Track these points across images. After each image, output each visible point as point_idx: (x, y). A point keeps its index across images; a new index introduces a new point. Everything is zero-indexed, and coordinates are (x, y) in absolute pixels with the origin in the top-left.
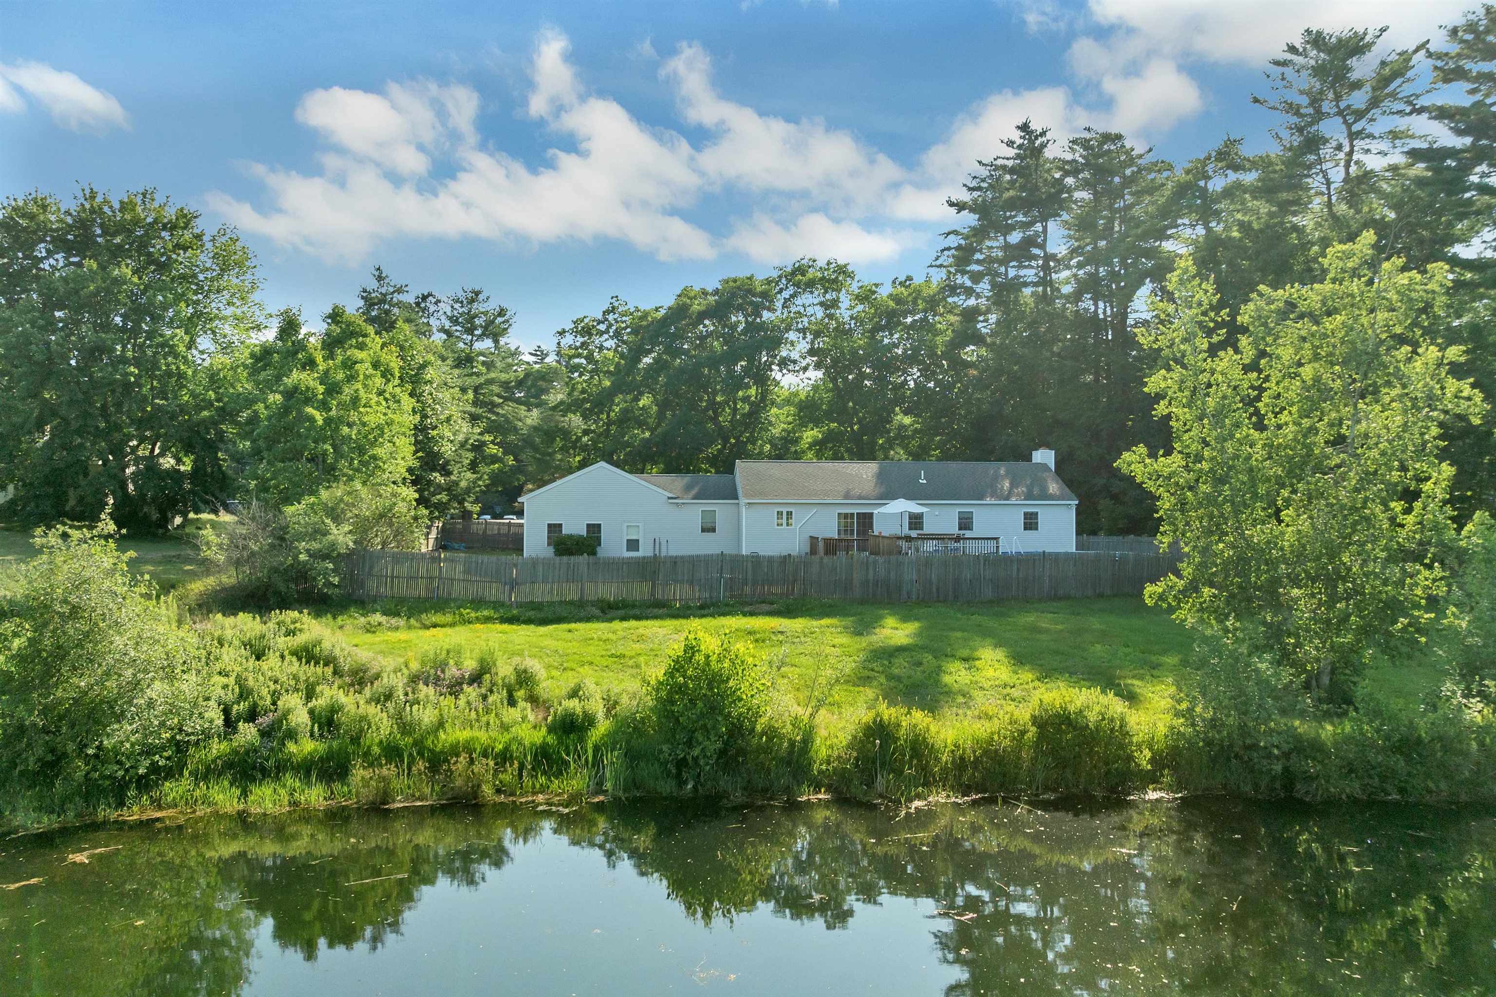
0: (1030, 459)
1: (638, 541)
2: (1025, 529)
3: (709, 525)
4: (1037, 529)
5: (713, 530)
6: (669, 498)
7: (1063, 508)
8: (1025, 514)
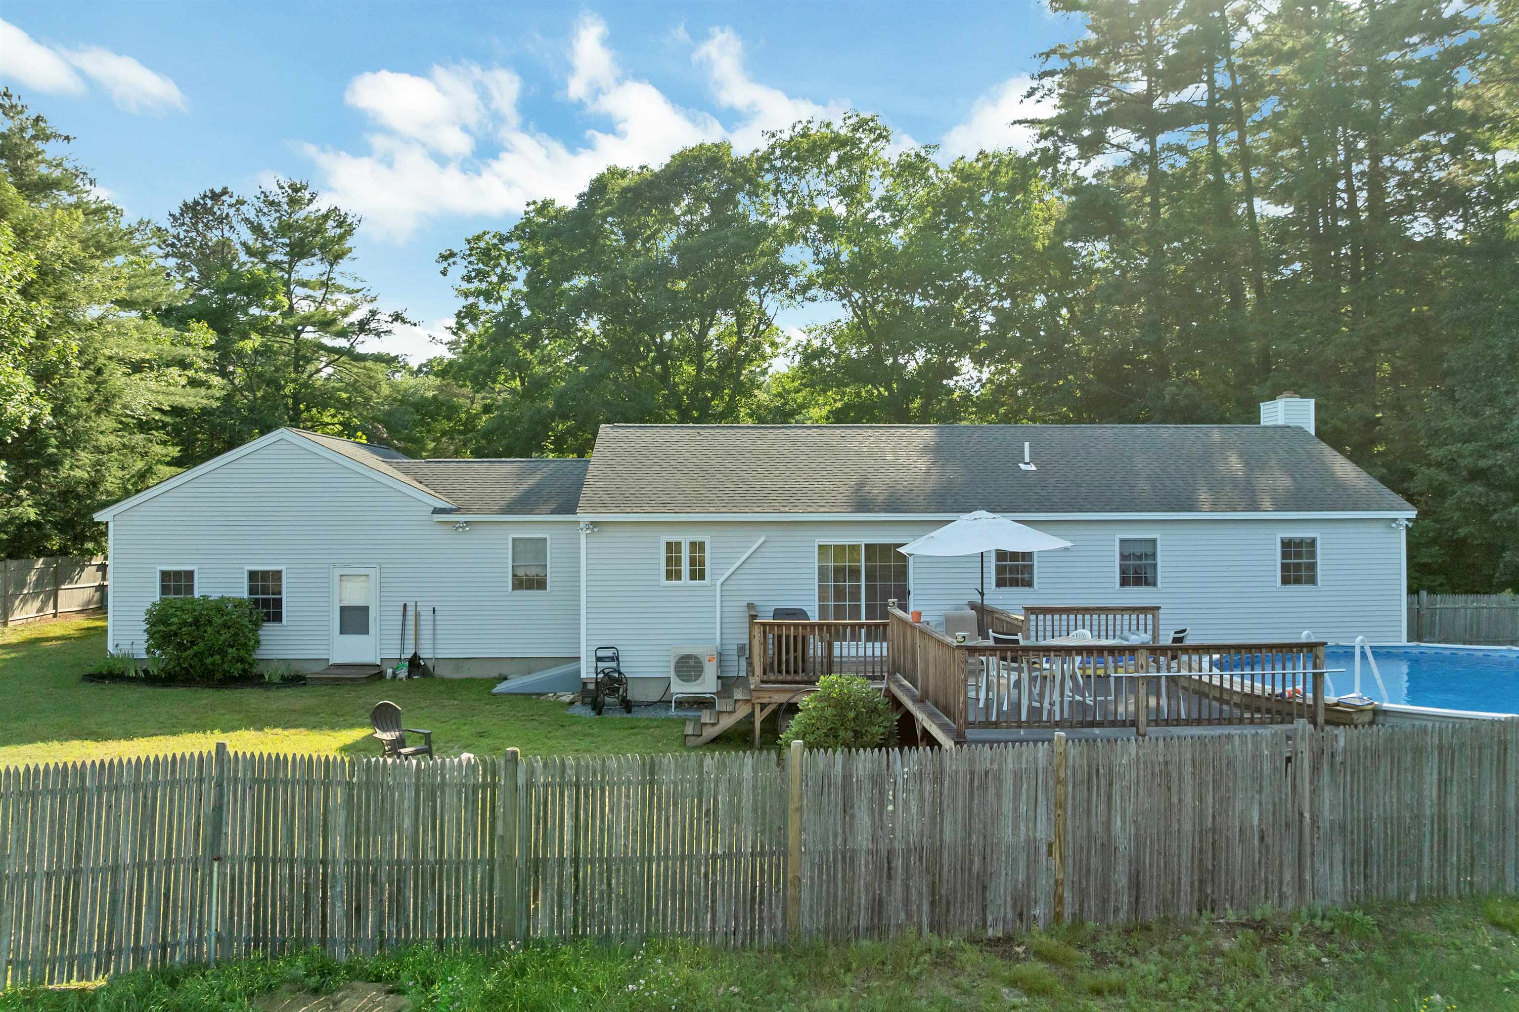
0: (1253, 417)
1: (366, 609)
2: (1285, 581)
3: (533, 572)
4: (1312, 580)
5: (539, 583)
6: (436, 511)
7: (1377, 530)
8: (1286, 544)
